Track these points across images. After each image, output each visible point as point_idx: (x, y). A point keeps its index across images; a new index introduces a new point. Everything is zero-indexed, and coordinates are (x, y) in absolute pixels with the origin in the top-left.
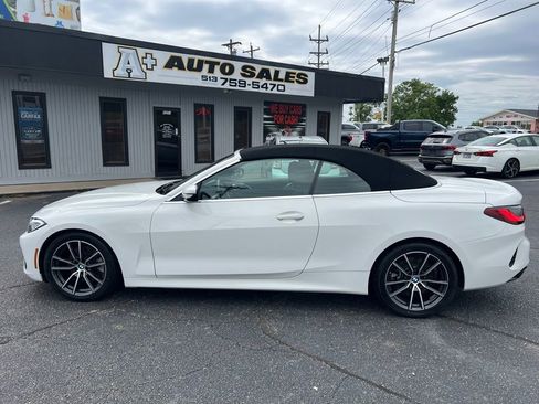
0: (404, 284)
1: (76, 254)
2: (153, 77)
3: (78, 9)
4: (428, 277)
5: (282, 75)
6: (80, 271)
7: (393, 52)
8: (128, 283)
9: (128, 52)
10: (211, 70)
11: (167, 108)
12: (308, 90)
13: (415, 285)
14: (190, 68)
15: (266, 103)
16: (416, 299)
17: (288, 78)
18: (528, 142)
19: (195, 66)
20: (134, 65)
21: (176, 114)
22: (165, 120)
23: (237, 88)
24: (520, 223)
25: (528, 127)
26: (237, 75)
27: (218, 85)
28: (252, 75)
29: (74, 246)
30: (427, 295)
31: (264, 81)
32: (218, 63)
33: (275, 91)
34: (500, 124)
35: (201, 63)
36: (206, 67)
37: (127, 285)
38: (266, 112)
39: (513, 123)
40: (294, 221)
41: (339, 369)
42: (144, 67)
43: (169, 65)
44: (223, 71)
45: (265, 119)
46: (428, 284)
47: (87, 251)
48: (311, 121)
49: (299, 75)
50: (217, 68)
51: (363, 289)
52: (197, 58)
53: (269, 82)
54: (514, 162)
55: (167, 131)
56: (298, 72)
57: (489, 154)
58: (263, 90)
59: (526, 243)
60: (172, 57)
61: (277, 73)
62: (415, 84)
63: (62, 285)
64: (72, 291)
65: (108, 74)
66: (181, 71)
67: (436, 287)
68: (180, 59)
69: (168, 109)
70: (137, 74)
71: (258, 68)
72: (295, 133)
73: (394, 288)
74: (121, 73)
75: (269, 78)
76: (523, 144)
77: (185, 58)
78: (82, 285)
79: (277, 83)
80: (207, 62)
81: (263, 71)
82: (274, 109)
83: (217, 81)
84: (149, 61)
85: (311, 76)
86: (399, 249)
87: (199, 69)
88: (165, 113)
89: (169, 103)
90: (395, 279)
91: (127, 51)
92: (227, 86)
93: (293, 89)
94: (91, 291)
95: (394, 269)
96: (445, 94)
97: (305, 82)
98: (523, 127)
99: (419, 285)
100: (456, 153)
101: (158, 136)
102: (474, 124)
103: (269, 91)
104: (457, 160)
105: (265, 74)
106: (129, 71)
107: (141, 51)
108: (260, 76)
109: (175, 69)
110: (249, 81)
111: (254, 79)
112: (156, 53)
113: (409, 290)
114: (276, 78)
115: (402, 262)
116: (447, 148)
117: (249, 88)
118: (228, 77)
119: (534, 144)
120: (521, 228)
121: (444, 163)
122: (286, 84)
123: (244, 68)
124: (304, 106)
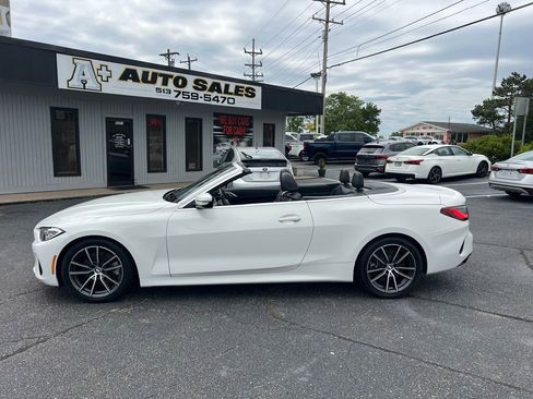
0: (381, 272)
1: (94, 259)
2: (108, 89)
3: (8, 13)
4: (399, 265)
5: (232, 89)
6: (97, 274)
7: (325, 68)
8: (144, 283)
9: (83, 63)
10: (165, 83)
11: (119, 118)
12: (255, 103)
13: (390, 271)
14: (145, 80)
15: (216, 115)
16: (392, 284)
17: (237, 91)
18: (448, 152)
19: (149, 79)
20: (89, 76)
21: (129, 124)
22: (117, 130)
23: (190, 100)
24: (466, 219)
25: (441, 138)
26: (189, 88)
27: (172, 97)
28: (204, 88)
29: (92, 251)
30: (399, 279)
31: (215, 94)
32: (172, 77)
33: (225, 104)
34: (418, 134)
35: (155, 76)
36: (160, 79)
37: (142, 284)
38: (216, 123)
39: (429, 134)
40: (292, 223)
41: (345, 339)
42: (99, 78)
43: (124, 77)
44: (176, 84)
45: (215, 130)
46: (400, 270)
47: (104, 256)
48: (258, 133)
49: (247, 89)
50: (171, 81)
51: (350, 278)
52: (151, 71)
53: (219, 95)
54: (436, 170)
55: (119, 141)
56: (246, 86)
57: (417, 163)
58: (214, 103)
59: (470, 235)
60: (127, 70)
61: (227, 86)
62: (341, 97)
63: (80, 289)
64: (89, 294)
65: (62, 85)
66: (136, 84)
67: (406, 272)
68: (134, 72)
69: (120, 120)
70: (92, 85)
71: (210, 82)
72: (243, 144)
73: (373, 275)
74: (76, 84)
75: (219, 91)
76: (443, 154)
77: (140, 71)
78: (99, 287)
79: (227, 96)
80: (161, 75)
81: (214, 84)
82: (222, 120)
83: (171, 94)
84: (104, 73)
85: (258, 90)
86: (378, 243)
87: (154, 81)
88: (117, 123)
89: (121, 114)
90: (374, 268)
91: (81, 62)
92: (180, 98)
93: (242, 102)
94: (108, 292)
95: (374, 259)
96: (369, 107)
97: (253, 95)
98: (437, 137)
99: (393, 271)
100: (389, 162)
101: (111, 147)
102: (394, 134)
103: (220, 104)
104: (389, 168)
105: (216, 87)
106: (84, 83)
107: (97, 63)
108: (211, 90)
109: (130, 81)
110: (201, 94)
111: (206, 92)
112: (111, 65)
113: (386, 276)
114: (226, 92)
115: (380, 253)
116: (380, 157)
117: (201, 101)
118: (181, 90)
119: (453, 154)
120: (466, 223)
121: (378, 171)
122: (235, 97)
123: (196, 82)
124: (251, 118)
